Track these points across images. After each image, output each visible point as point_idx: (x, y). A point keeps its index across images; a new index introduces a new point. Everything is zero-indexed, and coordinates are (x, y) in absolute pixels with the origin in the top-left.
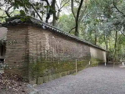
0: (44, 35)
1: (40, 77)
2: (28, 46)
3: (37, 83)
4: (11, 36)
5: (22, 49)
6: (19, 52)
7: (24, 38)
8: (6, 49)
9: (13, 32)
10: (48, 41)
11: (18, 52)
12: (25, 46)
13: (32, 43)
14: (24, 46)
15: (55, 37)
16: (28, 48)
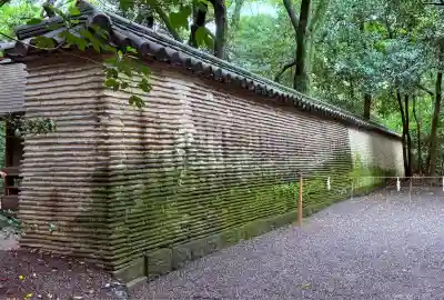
0: (172, 88)
1: (161, 247)
2: (106, 132)
3: (146, 274)
4: (41, 94)
5: (83, 144)
6: (72, 155)
7: (90, 101)
8: (23, 146)
9: (47, 79)
10: (191, 112)
11: (68, 155)
12: (93, 134)
13: (122, 120)
14: (88, 135)
15: (214, 95)
16: (107, 141)
